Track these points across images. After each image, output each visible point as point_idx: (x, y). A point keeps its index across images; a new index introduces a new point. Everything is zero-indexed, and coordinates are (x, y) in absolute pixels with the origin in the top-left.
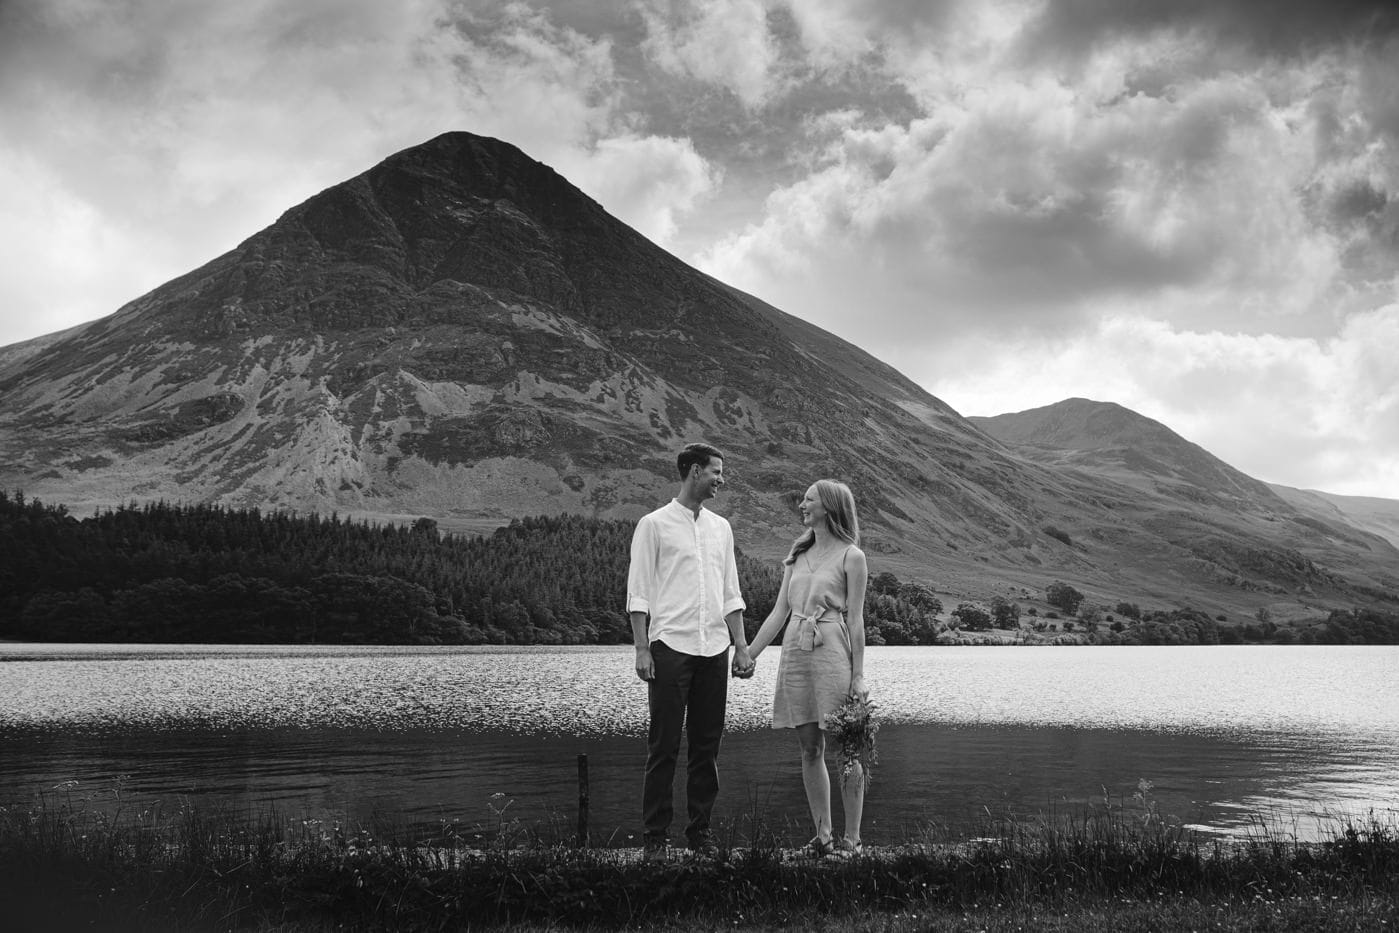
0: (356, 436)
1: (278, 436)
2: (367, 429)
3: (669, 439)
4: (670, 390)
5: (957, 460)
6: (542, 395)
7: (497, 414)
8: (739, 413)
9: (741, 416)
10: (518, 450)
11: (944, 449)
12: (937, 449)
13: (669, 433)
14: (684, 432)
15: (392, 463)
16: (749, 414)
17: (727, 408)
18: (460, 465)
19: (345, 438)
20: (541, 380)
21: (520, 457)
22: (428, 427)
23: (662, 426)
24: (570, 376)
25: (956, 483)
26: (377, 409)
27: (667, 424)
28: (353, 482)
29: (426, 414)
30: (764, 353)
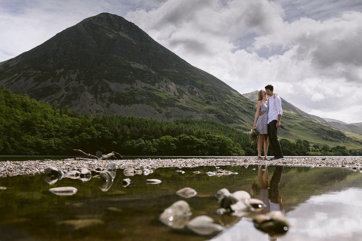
0: (96, 97)
1: (74, 98)
2: (98, 95)
3: (180, 99)
4: (177, 86)
5: (251, 106)
6: (144, 87)
7: (134, 92)
8: (195, 92)
9: (196, 93)
10: (142, 102)
11: (247, 103)
12: (245, 103)
13: (180, 98)
14: (183, 97)
15: (108, 106)
16: (198, 93)
17: (192, 91)
18: (127, 106)
19: (93, 98)
20: (142, 83)
21: (143, 104)
22: (115, 95)
23: (178, 96)
24: (149, 81)
25: (253, 112)
26: (100, 90)
27: (178, 95)
28: (99, 110)
29: (113, 91)
30: (198, 76)
